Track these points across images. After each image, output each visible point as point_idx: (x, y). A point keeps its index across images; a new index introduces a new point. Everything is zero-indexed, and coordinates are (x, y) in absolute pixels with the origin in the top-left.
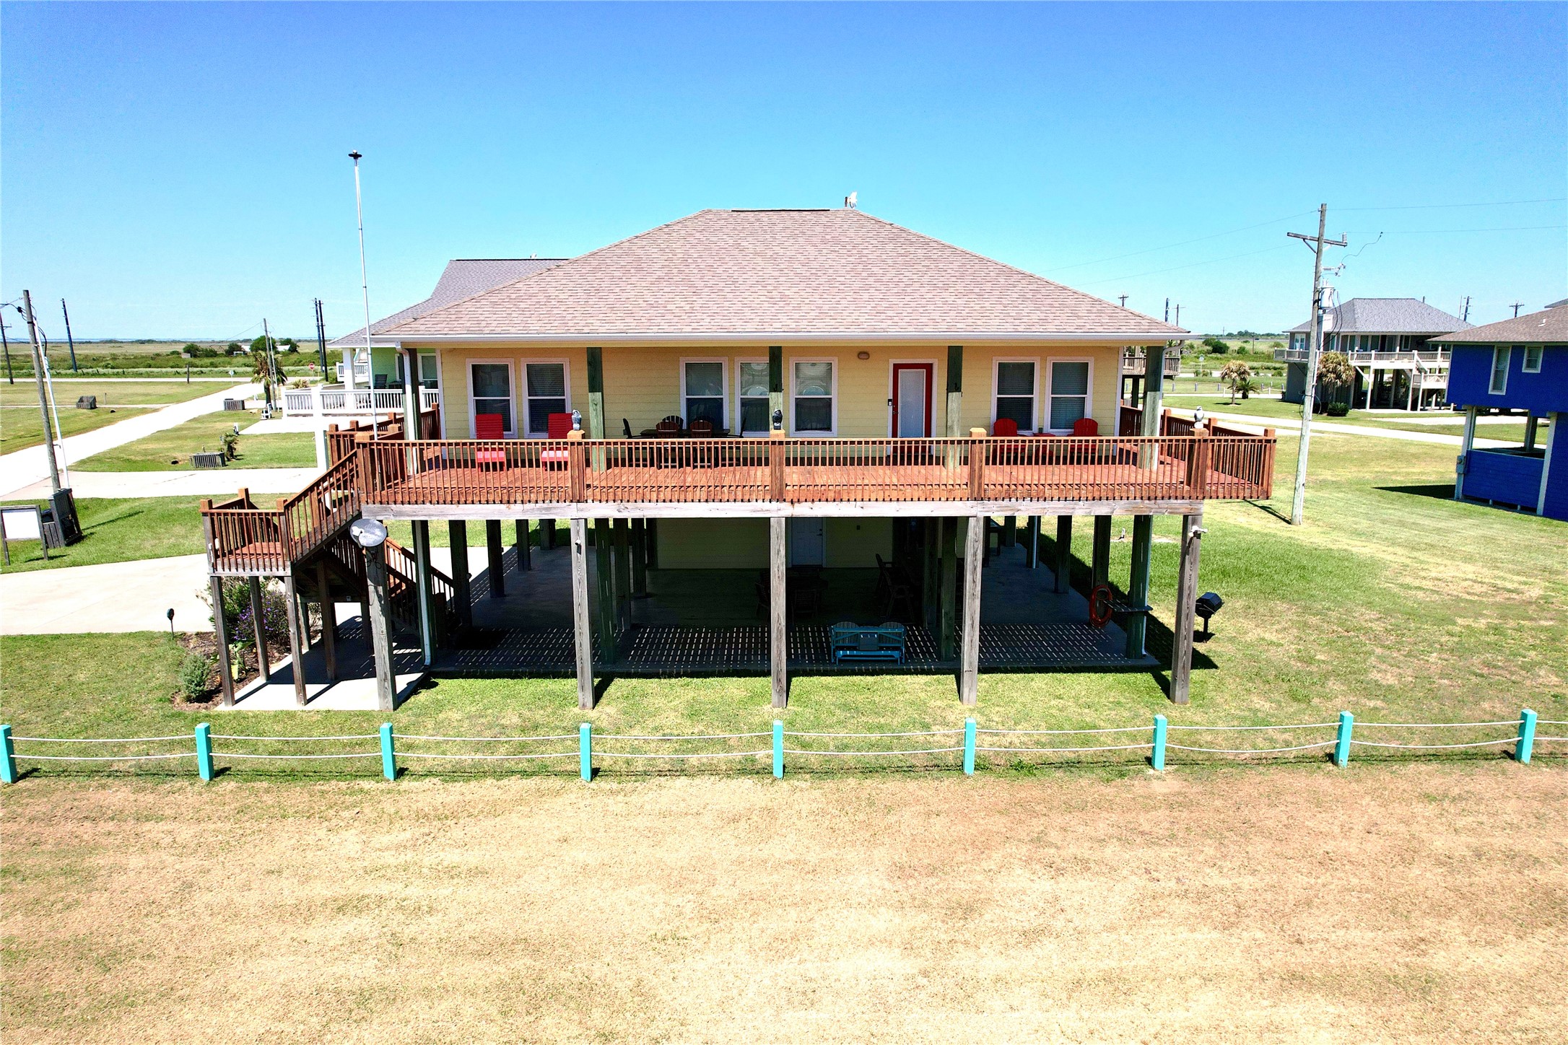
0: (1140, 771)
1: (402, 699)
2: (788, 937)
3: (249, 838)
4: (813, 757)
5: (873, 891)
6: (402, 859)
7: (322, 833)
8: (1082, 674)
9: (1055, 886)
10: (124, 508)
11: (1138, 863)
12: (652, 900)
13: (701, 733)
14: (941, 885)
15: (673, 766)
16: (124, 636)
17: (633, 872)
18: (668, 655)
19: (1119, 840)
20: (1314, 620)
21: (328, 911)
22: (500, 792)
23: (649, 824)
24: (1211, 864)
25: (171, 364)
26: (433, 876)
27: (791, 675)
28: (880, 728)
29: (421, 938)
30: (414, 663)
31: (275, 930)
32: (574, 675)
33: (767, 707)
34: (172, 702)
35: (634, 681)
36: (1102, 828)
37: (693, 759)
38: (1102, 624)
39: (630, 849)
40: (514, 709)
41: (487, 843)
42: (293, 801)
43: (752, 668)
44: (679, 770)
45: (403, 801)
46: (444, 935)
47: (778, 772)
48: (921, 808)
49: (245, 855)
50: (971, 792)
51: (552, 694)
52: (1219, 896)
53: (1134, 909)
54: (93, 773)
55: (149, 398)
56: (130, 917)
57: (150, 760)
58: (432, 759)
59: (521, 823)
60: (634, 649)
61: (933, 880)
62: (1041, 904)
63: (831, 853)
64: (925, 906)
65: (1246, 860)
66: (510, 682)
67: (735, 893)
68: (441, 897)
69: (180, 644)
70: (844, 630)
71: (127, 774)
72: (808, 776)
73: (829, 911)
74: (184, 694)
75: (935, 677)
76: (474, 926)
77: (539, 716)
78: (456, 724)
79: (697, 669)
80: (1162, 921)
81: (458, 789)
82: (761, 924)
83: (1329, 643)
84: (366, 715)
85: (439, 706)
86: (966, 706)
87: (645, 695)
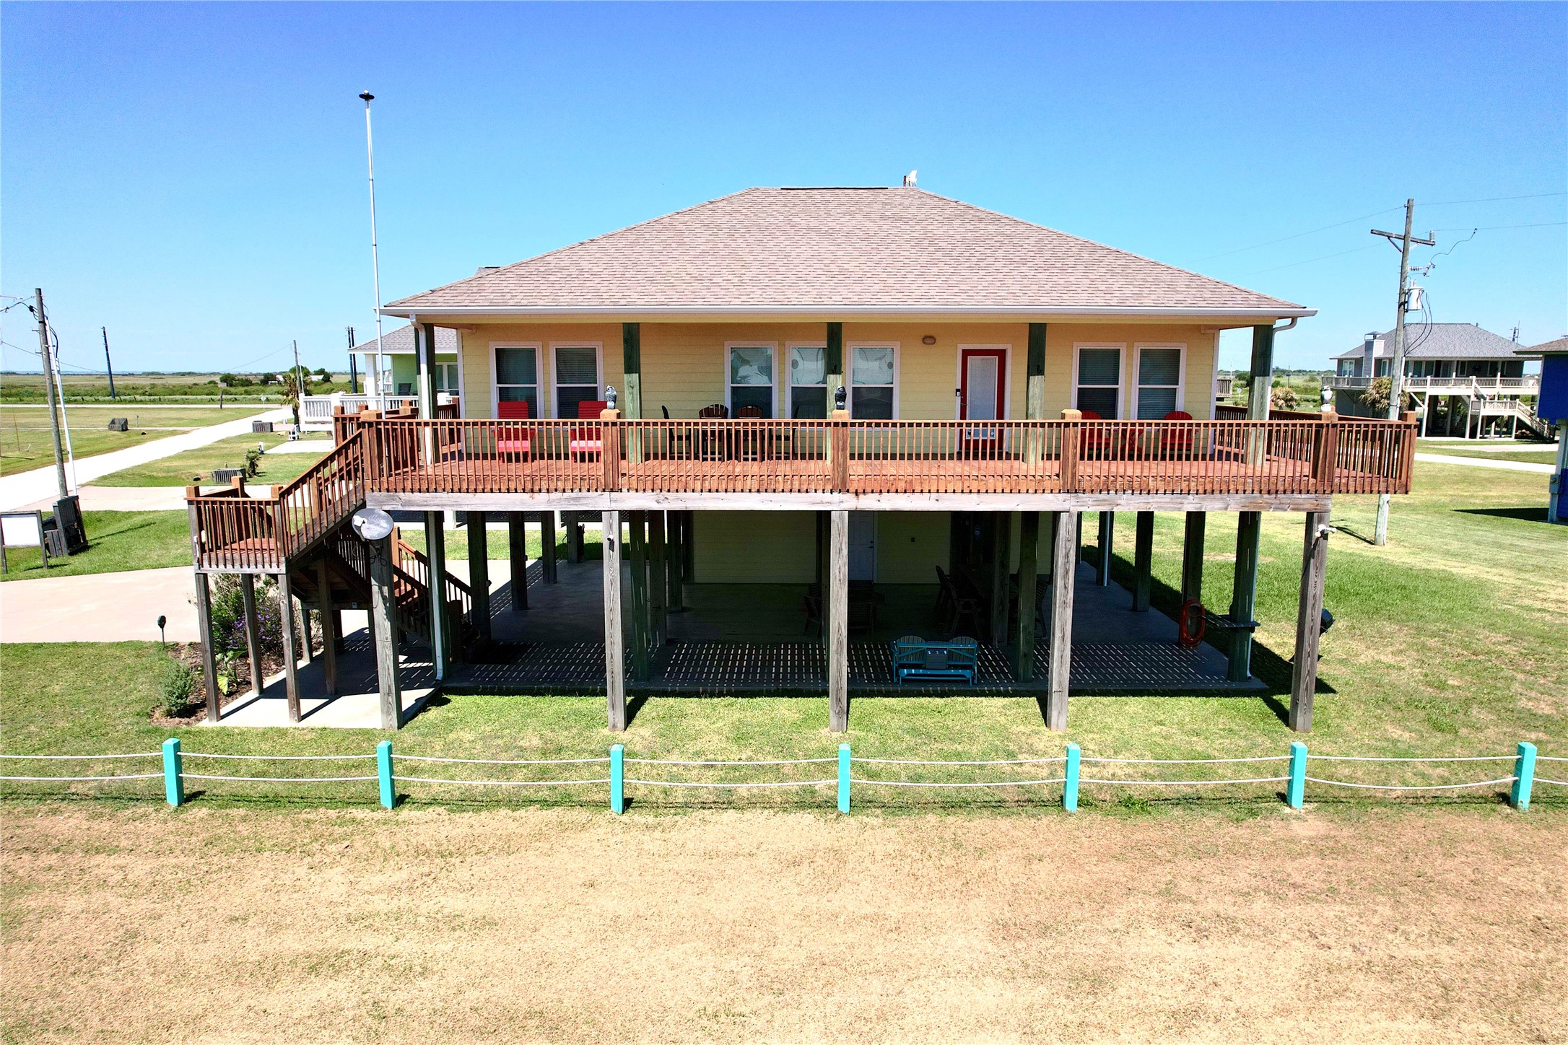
0: (1273, 810)
1: (408, 716)
2: (872, 1014)
3: (214, 876)
4: (882, 789)
5: (974, 956)
6: (394, 905)
7: (302, 871)
8: (1182, 698)
9: (1199, 952)
10: (137, 520)
11: (1298, 924)
12: (699, 964)
13: (750, 759)
14: (1057, 949)
15: (718, 796)
16: (111, 645)
17: (674, 927)
18: (709, 673)
19: (1268, 893)
20: (1432, 642)
21: (298, 970)
22: (516, 824)
23: (693, 867)
24: (1392, 928)
25: (206, 391)
26: (431, 928)
27: (851, 694)
28: (958, 755)
29: (409, 1009)
30: (425, 677)
31: (228, 995)
32: (604, 693)
33: (825, 731)
34: (150, 716)
35: (671, 700)
36: (1242, 878)
37: (743, 790)
38: (1194, 644)
39: (670, 897)
40: (534, 730)
41: (498, 887)
42: (273, 832)
43: (804, 687)
44: (725, 802)
45: (401, 834)
46: (439, 1005)
47: (844, 806)
48: (1018, 851)
49: (207, 897)
50: (1076, 833)
51: (577, 713)
52: (1413, 972)
53: (1307, 986)
54: (45, 795)
55: (181, 422)
56: (52, 976)
57: (114, 781)
58: (437, 784)
59: (539, 862)
60: (670, 665)
61: (1047, 943)
62: (1186, 975)
63: (916, 906)
64: (1040, 976)
65: (1434, 924)
66: (531, 699)
67: (802, 955)
68: (439, 955)
69: (171, 654)
70: (909, 645)
71: (85, 797)
72: (878, 811)
73: (921, 981)
74: (164, 708)
75: (1014, 699)
76: (477, 994)
77: (563, 737)
78: (467, 745)
79: (741, 687)
80: (1349, 1004)
81: (465, 820)
82: (838, 997)
83: (1460, 667)
84: (368, 735)
85: (450, 725)
86: (1054, 732)
87: (685, 716)
